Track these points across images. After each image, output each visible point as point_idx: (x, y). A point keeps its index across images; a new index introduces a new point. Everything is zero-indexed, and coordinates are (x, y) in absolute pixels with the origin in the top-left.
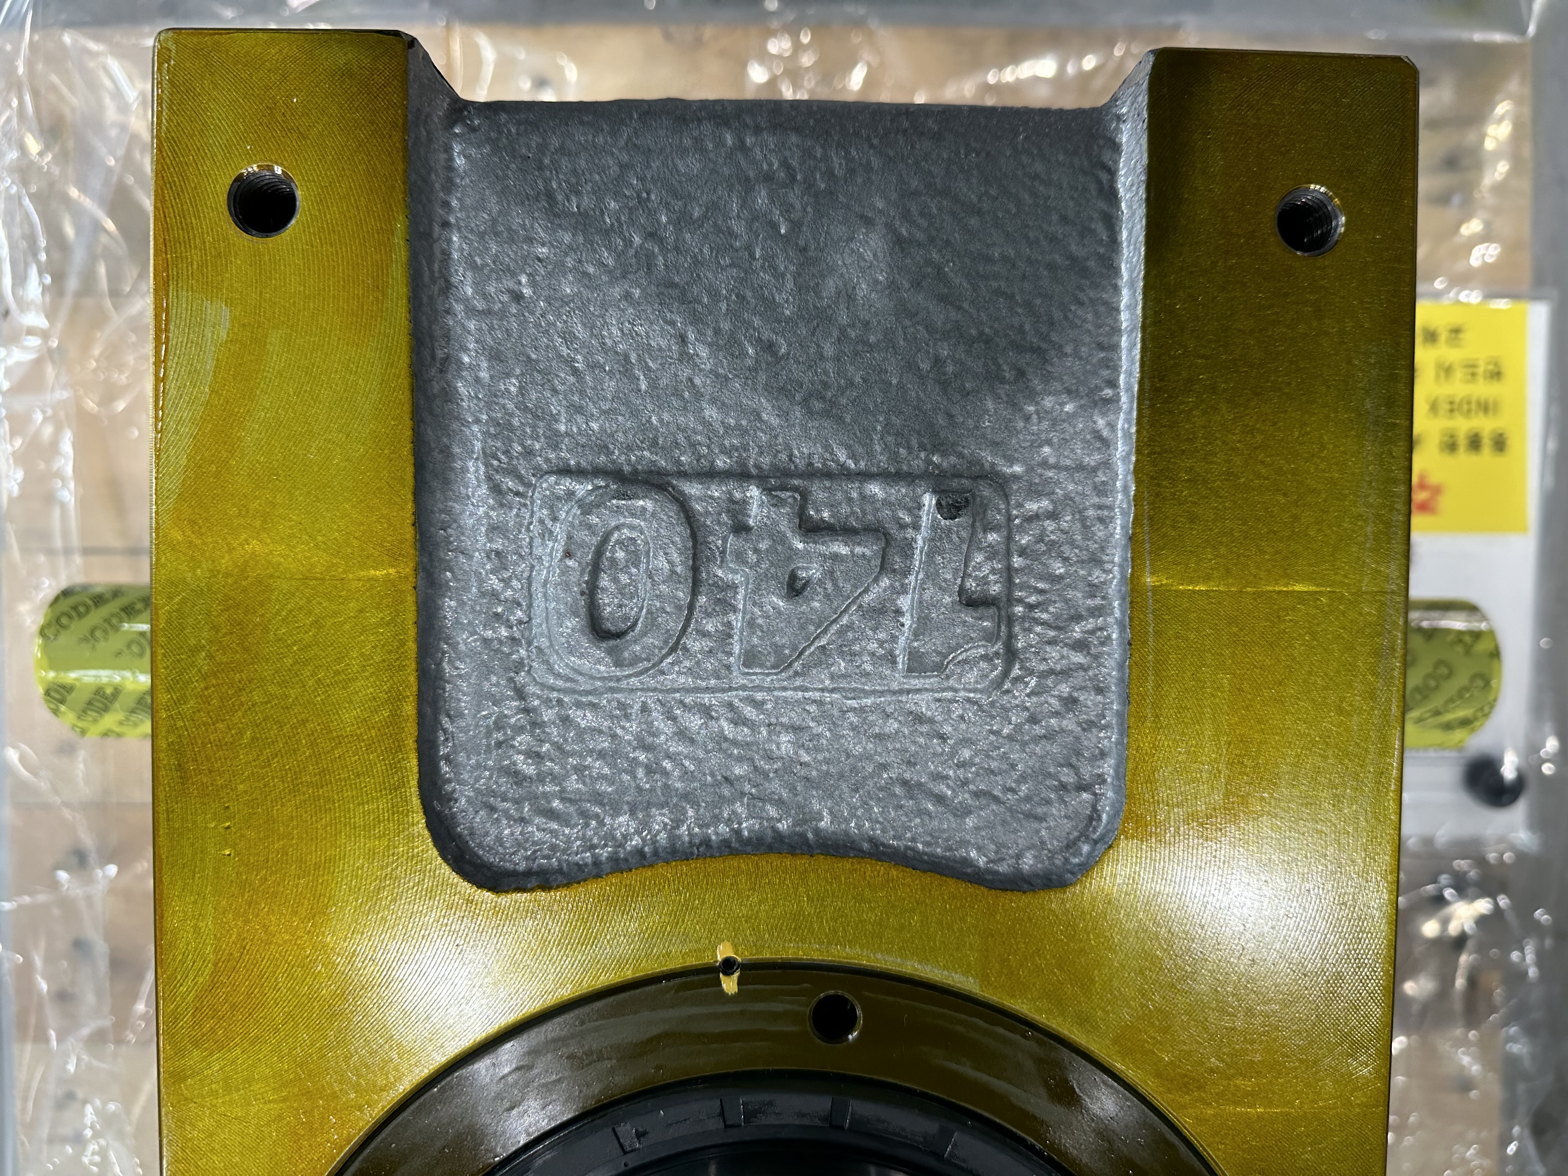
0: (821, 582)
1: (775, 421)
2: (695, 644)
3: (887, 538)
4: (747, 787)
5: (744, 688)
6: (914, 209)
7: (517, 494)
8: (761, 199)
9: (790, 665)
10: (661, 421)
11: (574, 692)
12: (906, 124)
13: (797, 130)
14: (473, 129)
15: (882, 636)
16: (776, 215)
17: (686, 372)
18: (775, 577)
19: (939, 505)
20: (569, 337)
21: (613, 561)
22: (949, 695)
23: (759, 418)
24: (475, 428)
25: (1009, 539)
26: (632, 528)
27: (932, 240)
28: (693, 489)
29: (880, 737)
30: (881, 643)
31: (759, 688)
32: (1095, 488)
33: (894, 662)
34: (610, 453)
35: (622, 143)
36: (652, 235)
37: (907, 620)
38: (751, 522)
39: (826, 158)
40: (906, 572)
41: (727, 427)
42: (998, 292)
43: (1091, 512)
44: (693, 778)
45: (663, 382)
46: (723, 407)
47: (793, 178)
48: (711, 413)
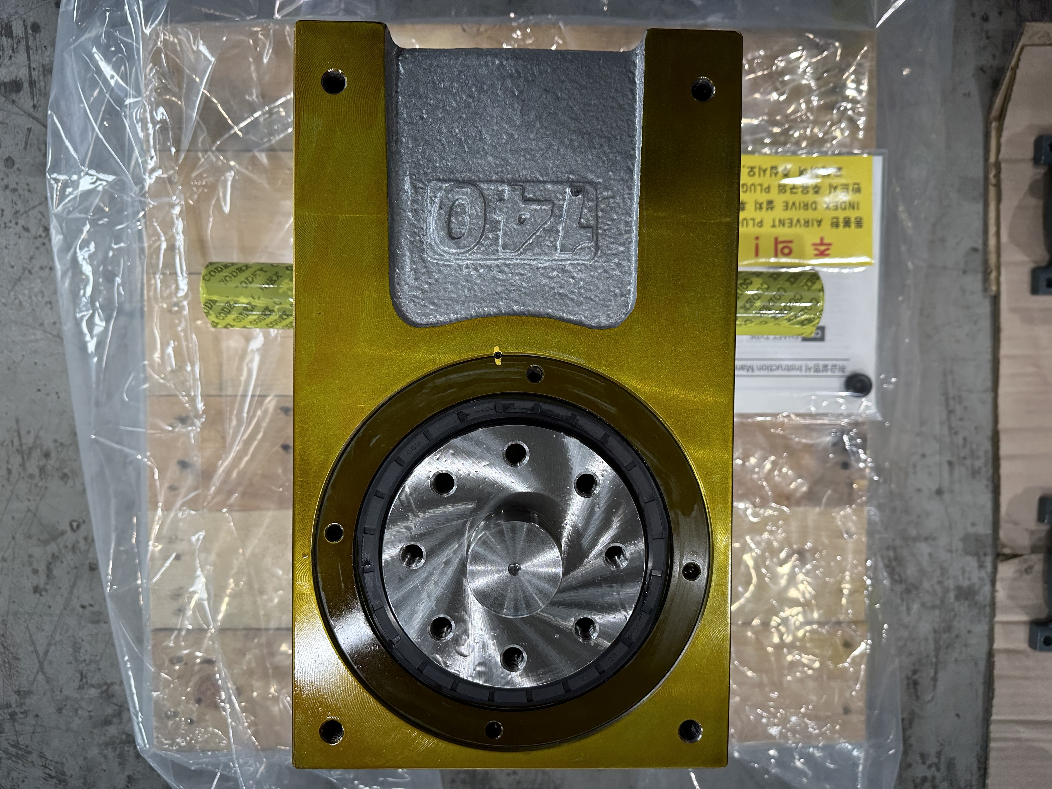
0: (530, 219)
1: (513, 162)
2: (486, 243)
3: (554, 204)
4: (504, 296)
5: (503, 259)
6: (563, 88)
7: (422, 188)
8: (509, 83)
9: (519, 250)
10: (473, 162)
11: (443, 260)
12: (560, 57)
13: (521, 59)
14: (406, 58)
15: (552, 239)
16: (514, 89)
17: (481, 145)
18: (514, 217)
19: (571, 191)
20: (440, 133)
21: (456, 212)
22: (576, 262)
23: (508, 161)
24: (407, 165)
25: (597, 205)
26: (463, 199)
27: (570, 98)
28: (484, 186)
29: (551, 278)
30: (551, 242)
31: (508, 259)
32: (628, 187)
33: (556, 249)
34: (454, 174)
35: (459, 63)
36: (469, 96)
37: (560, 234)
38: (505, 198)
39: (531, 69)
40: (561, 216)
41: (496, 165)
42: (593, 116)
43: (626, 196)
44: (485, 293)
45: (473, 148)
46: (495, 157)
47: (520, 76)
48: (490, 159)
